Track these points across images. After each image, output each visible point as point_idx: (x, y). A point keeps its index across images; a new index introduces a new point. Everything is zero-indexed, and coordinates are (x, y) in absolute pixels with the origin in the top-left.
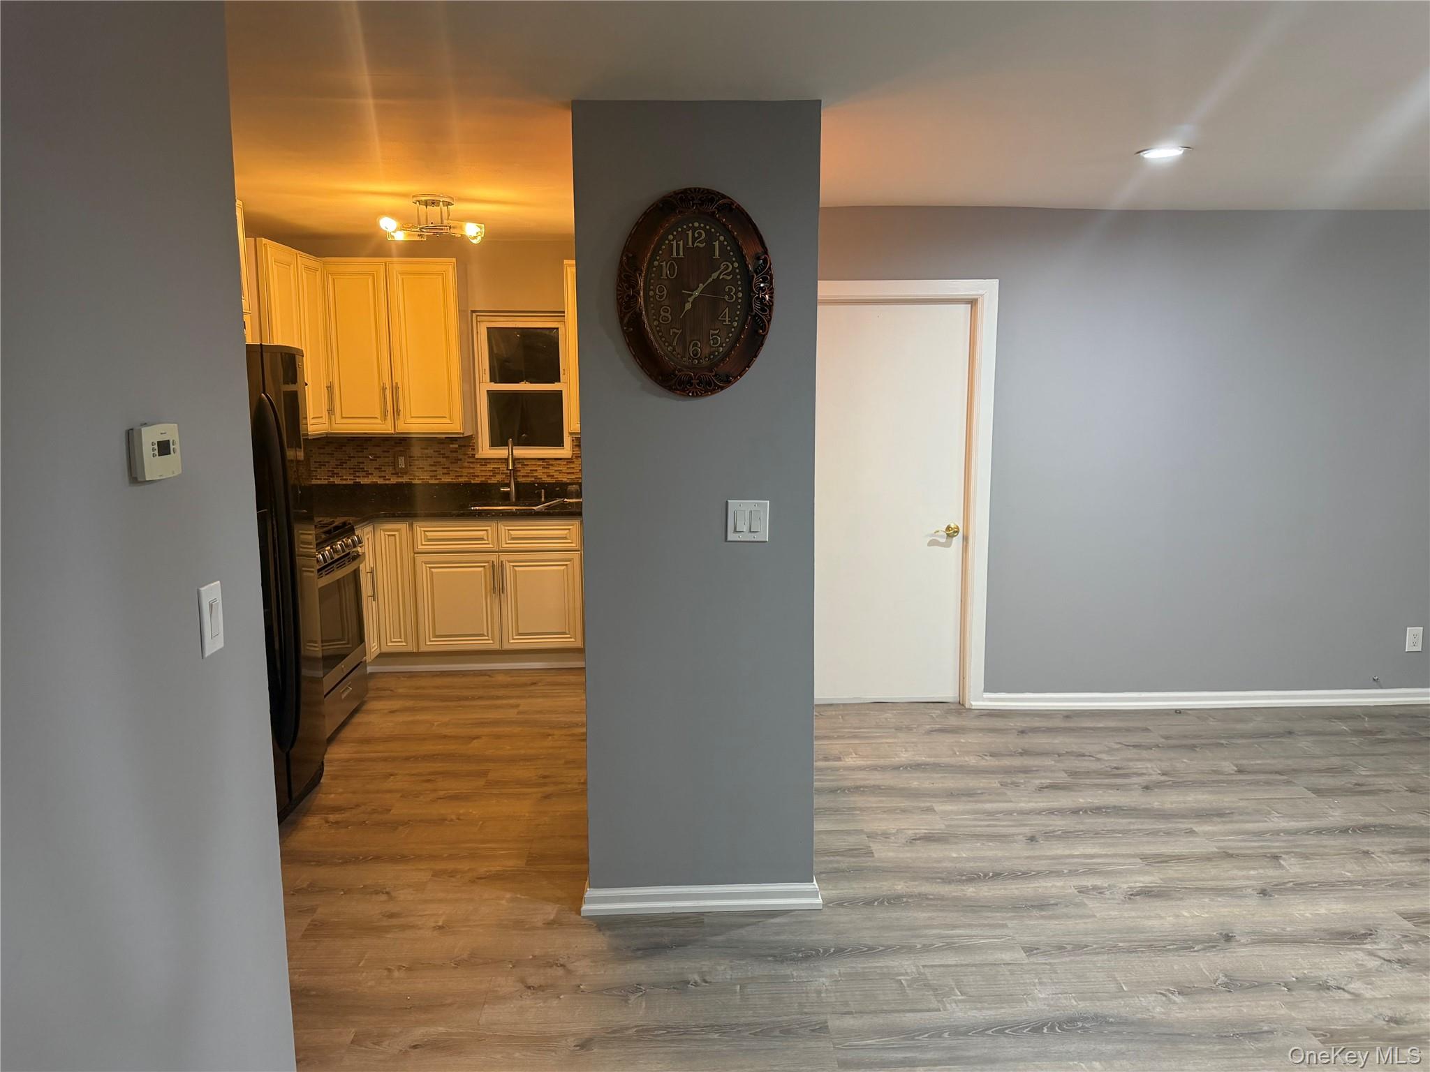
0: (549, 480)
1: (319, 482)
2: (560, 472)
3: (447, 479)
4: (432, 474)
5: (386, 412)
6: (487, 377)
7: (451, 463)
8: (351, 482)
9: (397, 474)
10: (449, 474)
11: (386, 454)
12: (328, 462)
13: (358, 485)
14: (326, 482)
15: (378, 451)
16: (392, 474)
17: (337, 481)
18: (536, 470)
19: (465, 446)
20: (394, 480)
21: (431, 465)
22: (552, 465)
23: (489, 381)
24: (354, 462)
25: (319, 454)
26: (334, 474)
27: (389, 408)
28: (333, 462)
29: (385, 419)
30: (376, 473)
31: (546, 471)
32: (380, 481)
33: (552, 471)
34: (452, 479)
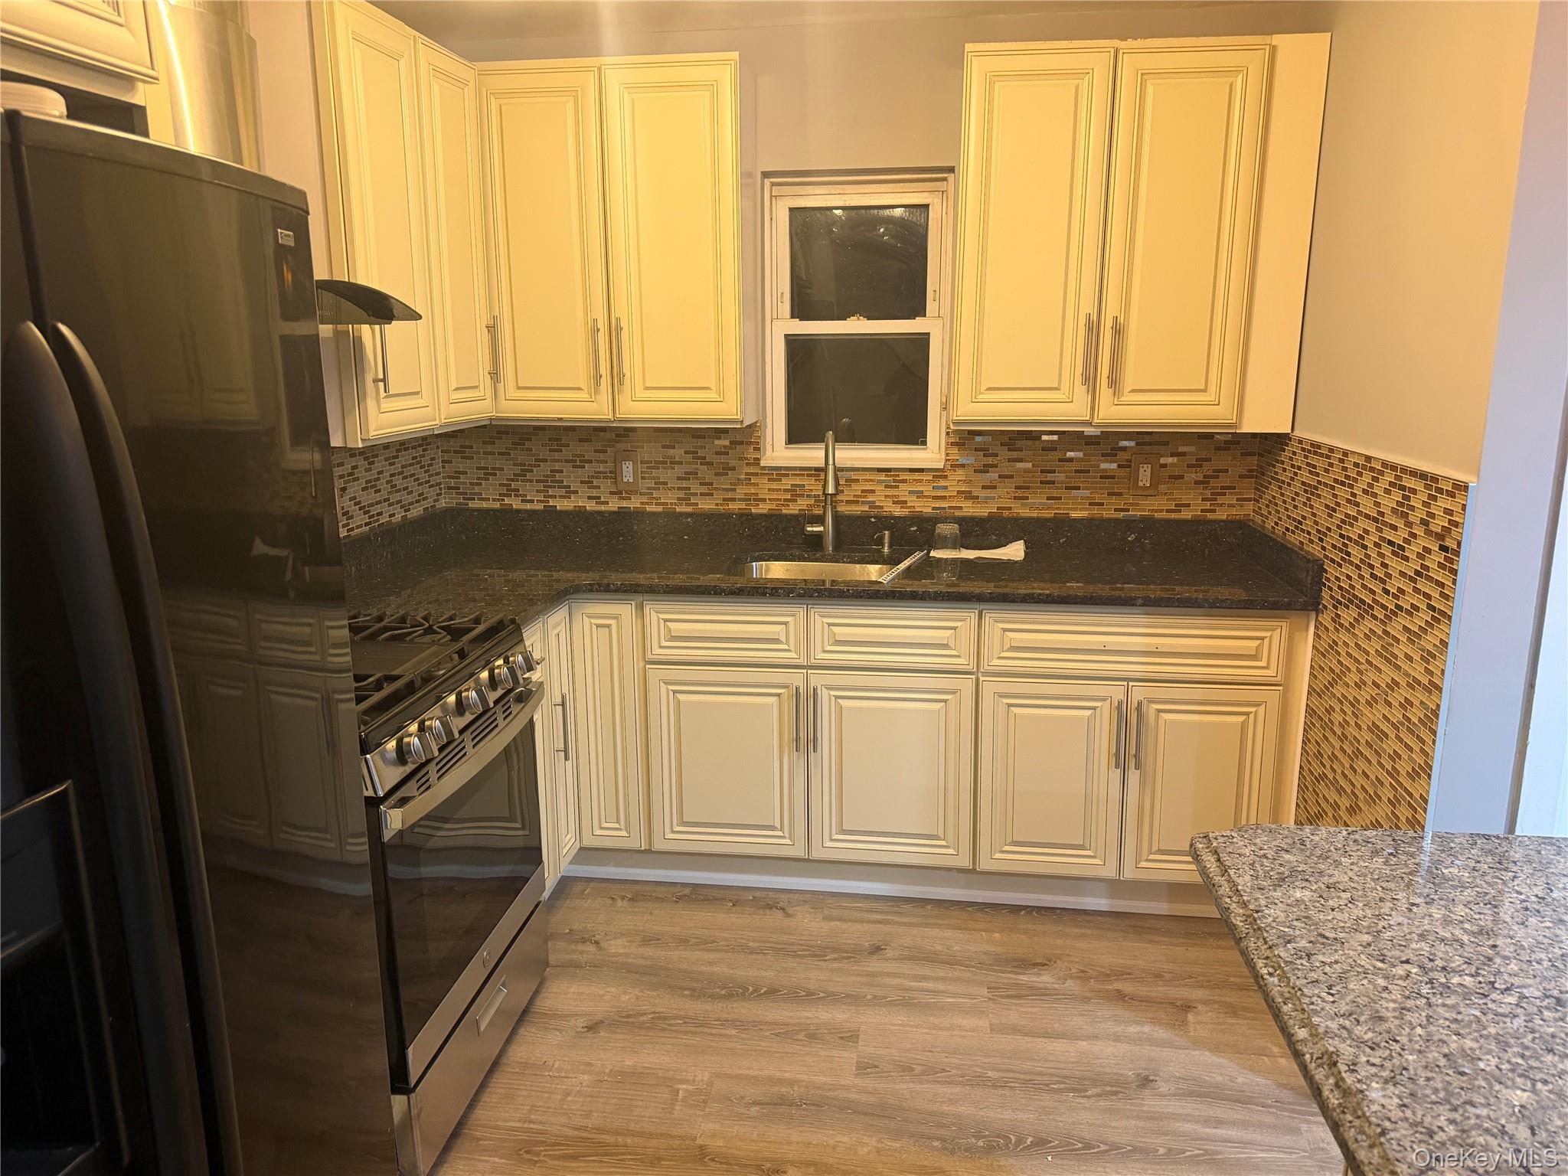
0: (898, 511)
1: (485, 505)
2: (920, 495)
3: (706, 505)
4: (681, 494)
5: (598, 377)
6: (786, 308)
7: (717, 474)
8: (540, 507)
9: (619, 493)
10: (712, 495)
11: (602, 456)
13: (551, 511)
14: (497, 505)
15: (587, 450)
16: (611, 493)
17: (516, 504)
18: (873, 491)
19: (742, 443)
20: (614, 505)
21: (679, 478)
22: (904, 481)
23: (789, 316)
24: (545, 468)
26: (511, 491)
27: (604, 369)
29: (597, 392)
30: (584, 491)
31: (890, 492)
32: (591, 506)
33: (903, 492)
34: (717, 504)
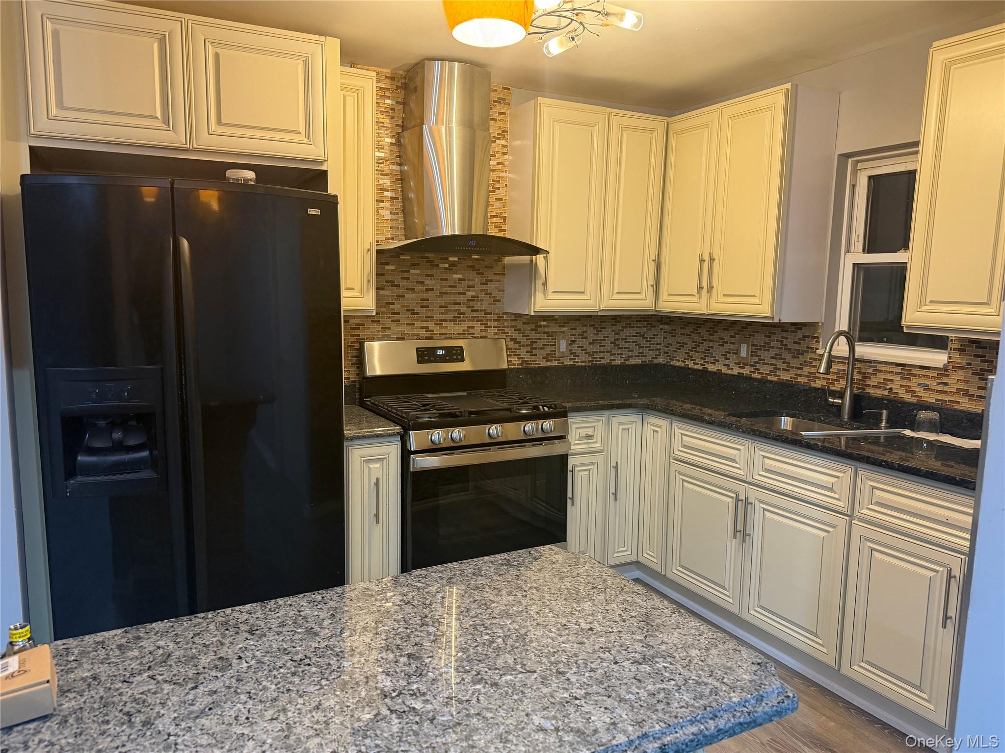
0: (908, 397)
1: (677, 364)
2: (927, 388)
3: (785, 376)
4: (772, 368)
5: (701, 288)
7: (793, 357)
8: (701, 368)
9: (739, 363)
10: (789, 370)
11: (733, 340)
12: (686, 344)
13: (705, 371)
14: (682, 364)
15: (725, 335)
16: (736, 363)
17: (691, 365)
18: (892, 380)
19: (808, 337)
20: (736, 371)
21: (772, 358)
22: (915, 375)
24: (706, 345)
25: (681, 334)
26: (690, 357)
27: (705, 284)
28: (690, 345)
29: (700, 297)
30: (722, 360)
31: (904, 383)
32: (725, 370)
33: (913, 383)
34: (791, 377)
